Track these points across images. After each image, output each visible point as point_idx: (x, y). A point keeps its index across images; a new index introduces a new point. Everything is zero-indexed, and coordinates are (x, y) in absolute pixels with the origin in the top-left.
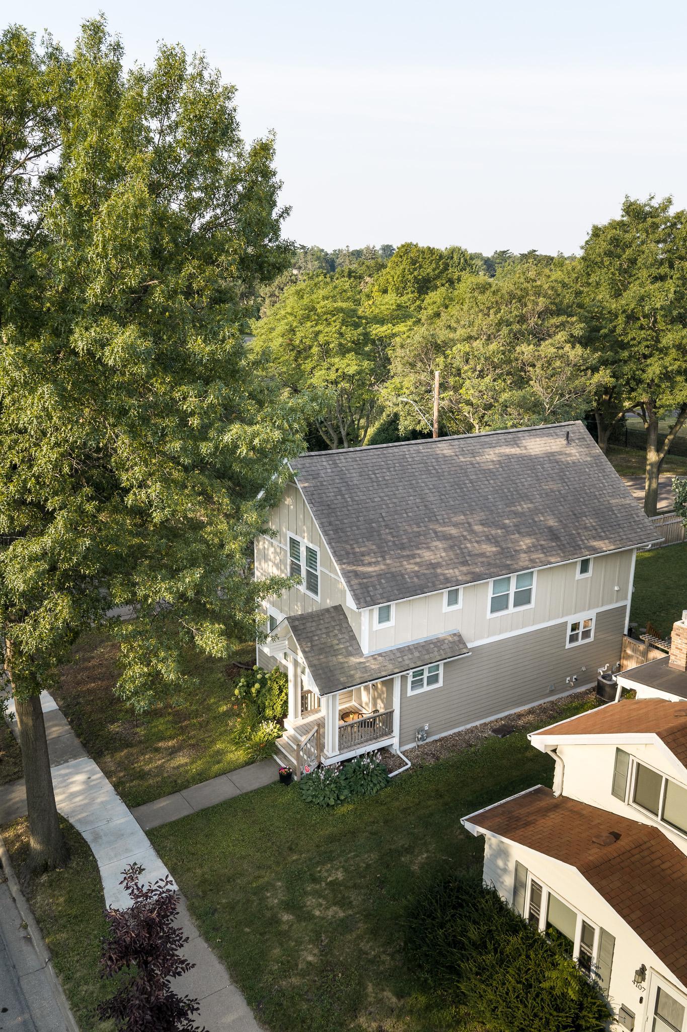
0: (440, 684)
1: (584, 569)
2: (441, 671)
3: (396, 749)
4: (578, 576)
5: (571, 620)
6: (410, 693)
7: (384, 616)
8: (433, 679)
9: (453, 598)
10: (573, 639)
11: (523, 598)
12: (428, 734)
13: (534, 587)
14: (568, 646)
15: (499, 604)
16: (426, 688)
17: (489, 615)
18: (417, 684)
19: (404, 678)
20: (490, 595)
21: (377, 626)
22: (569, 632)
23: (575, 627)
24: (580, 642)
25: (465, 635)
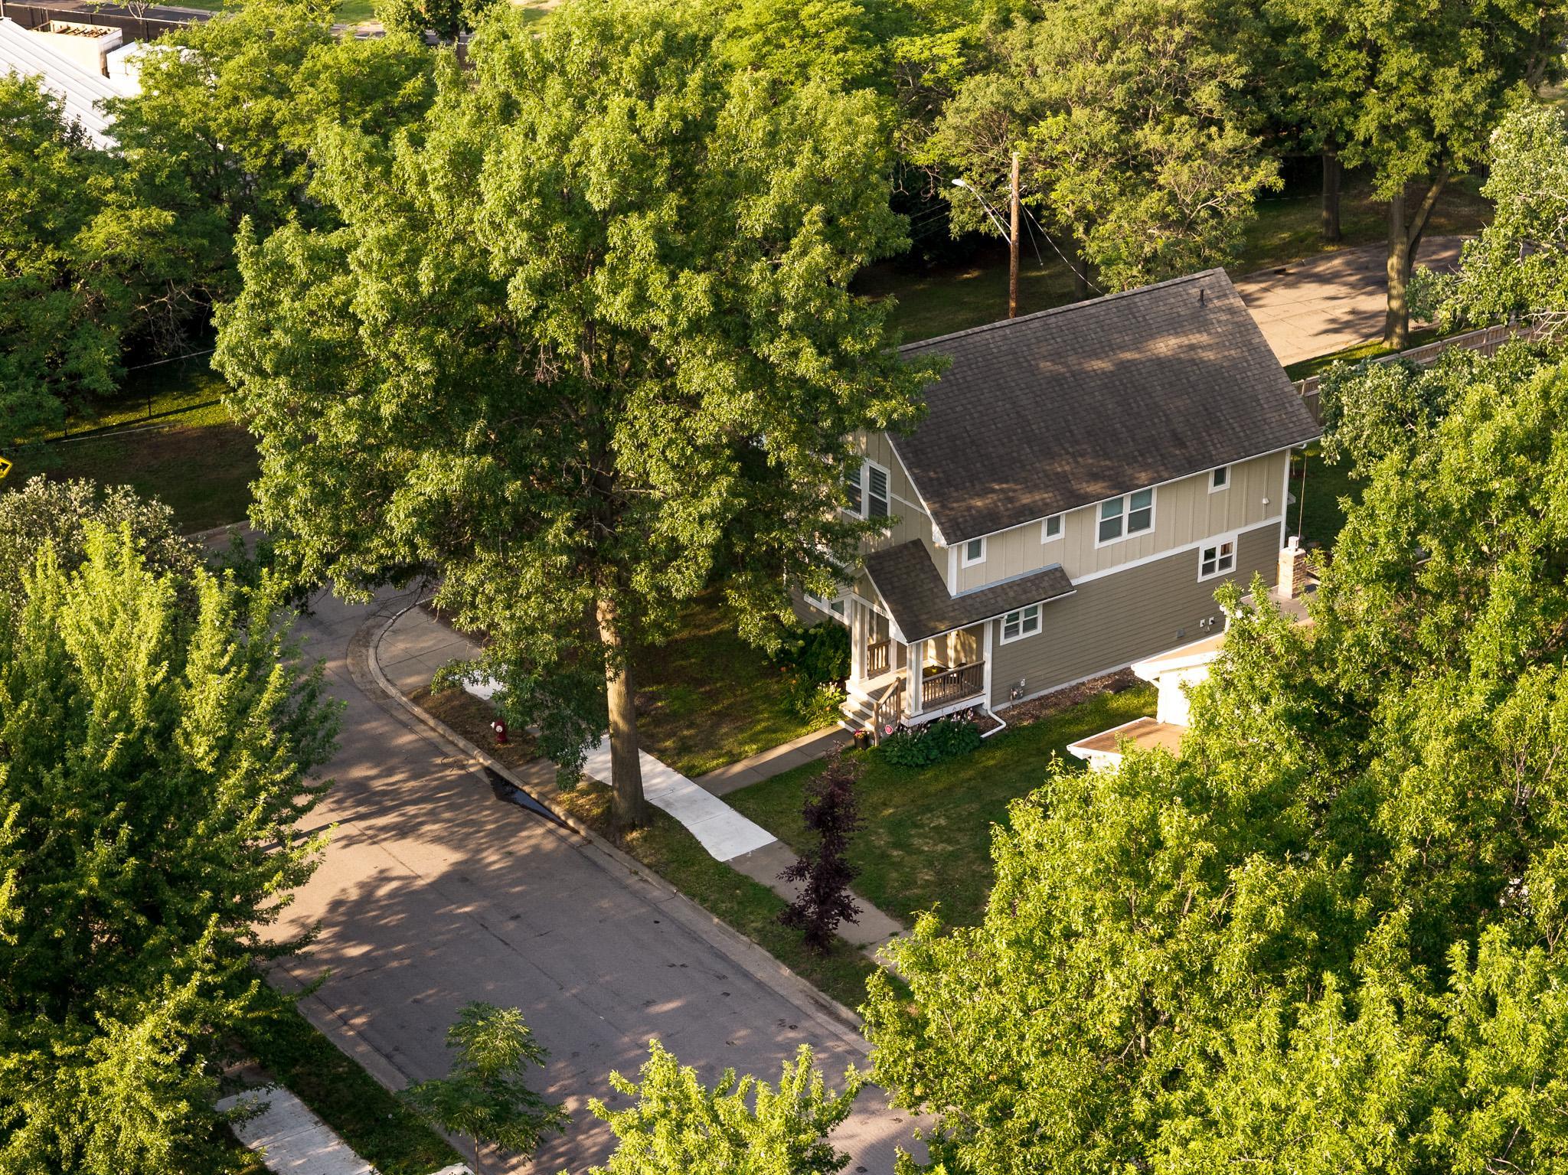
0: (1039, 630)
1: (1219, 479)
2: (1040, 615)
3: (987, 708)
4: (1212, 488)
5: (1204, 545)
6: (1003, 642)
7: (974, 552)
8: (1030, 625)
9: (1053, 528)
10: (1208, 569)
11: (1140, 521)
12: (1026, 691)
13: (1153, 506)
14: (1201, 578)
15: (1110, 530)
16: (1022, 635)
17: (1097, 545)
18: (1012, 630)
19: (997, 623)
20: (1099, 519)
21: (966, 563)
22: (1202, 561)
23: (1210, 554)
24: (1217, 573)
25: (1068, 568)
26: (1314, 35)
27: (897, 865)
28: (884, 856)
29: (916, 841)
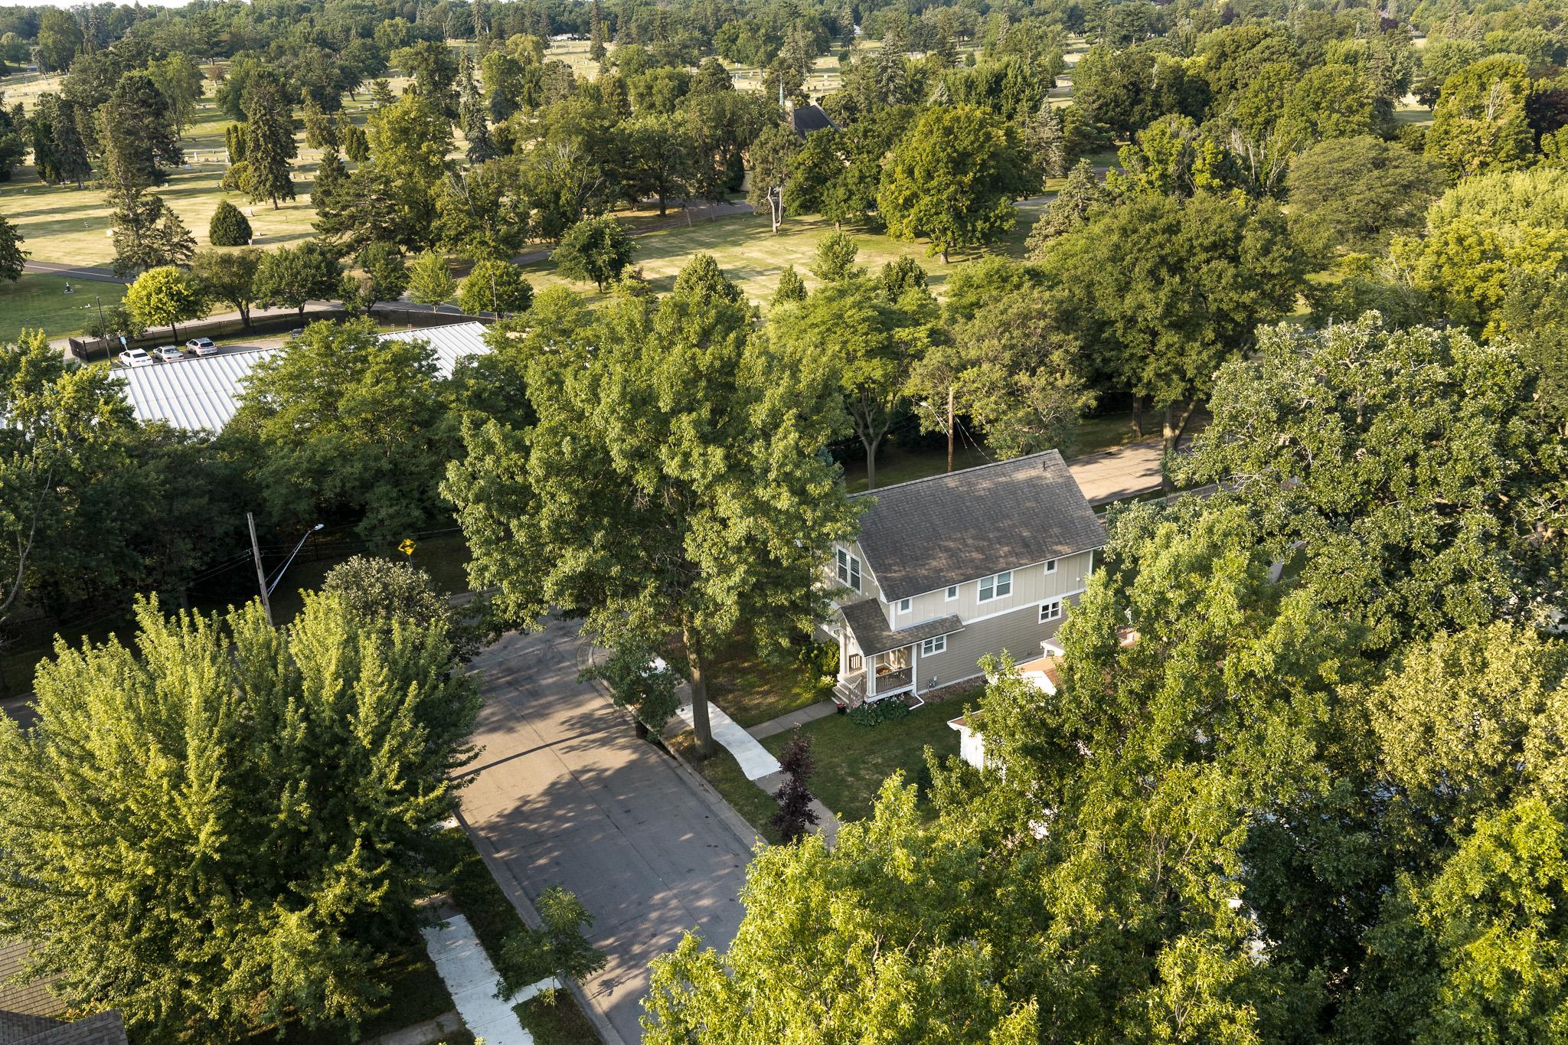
0: (945, 649)
1: (1051, 566)
2: (945, 641)
3: (915, 693)
4: (1046, 572)
5: (1042, 603)
6: (923, 656)
7: (905, 606)
8: (939, 647)
9: (952, 593)
10: (1045, 616)
11: (1003, 589)
12: (937, 684)
13: (1011, 582)
14: (1040, 622)
15: (986, 594)
16: (934, 652)
17: (978, 603)
18: (928, 649)
19: (919, 646)
20: (979, 588)
21: (900, 612)
22: (1041, 612)
23: (1046, 608)
24: (1050, 619)
25: (961, 615)
26: (1120, 325)
27: (849, 787)
28: (843, 781)
29: (863, 772)
